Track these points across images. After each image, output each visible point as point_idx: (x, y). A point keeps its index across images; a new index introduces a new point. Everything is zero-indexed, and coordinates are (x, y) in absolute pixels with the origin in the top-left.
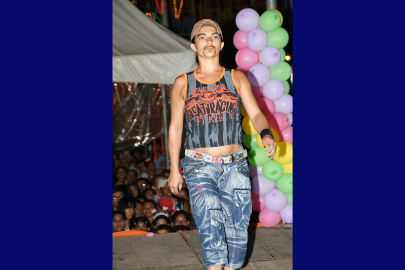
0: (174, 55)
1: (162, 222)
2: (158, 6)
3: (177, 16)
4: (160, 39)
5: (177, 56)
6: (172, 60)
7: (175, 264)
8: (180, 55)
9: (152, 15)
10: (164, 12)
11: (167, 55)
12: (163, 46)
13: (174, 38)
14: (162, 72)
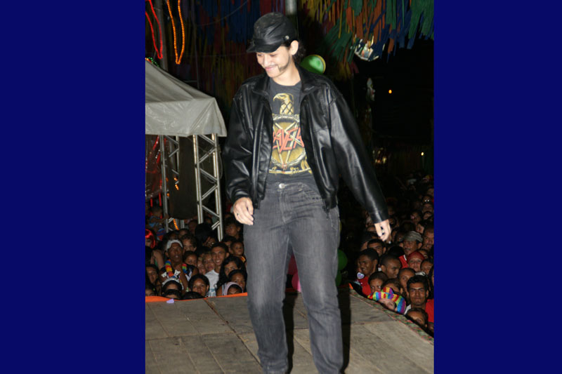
0: (179, 104)
1: (172, 287)
2: (156, 50)
3: (178, 62)
4: (163, 87)
5: (182, 105)
6: (177, 109)
7: (205, 333)
8: (186, 104)
9: (150, 60)
10: (163, 57)
11: (171, 104)
12: (166, 94)
13: (178, 85)
14: (165, 122)
